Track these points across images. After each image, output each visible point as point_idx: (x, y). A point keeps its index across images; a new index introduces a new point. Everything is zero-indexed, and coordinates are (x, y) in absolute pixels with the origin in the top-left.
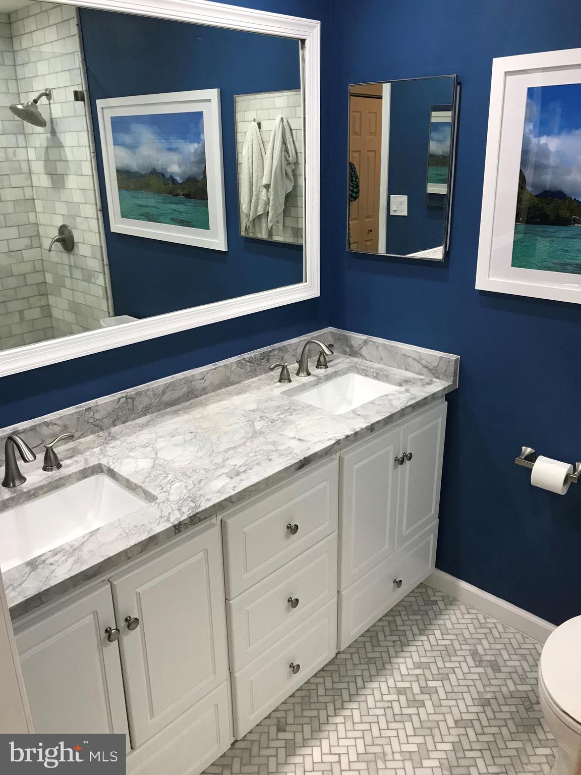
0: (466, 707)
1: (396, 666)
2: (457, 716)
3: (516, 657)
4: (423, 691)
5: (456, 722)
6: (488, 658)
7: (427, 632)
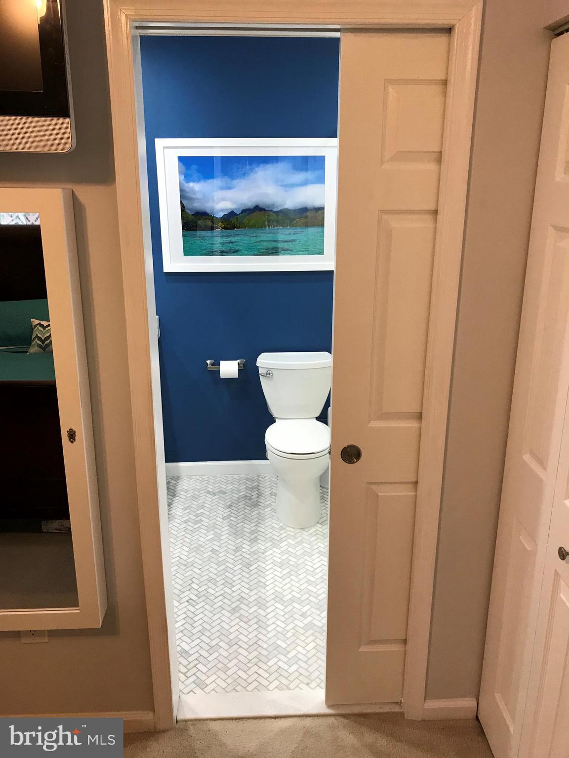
0: (222, 511)
1: (174, 514)
2: (222, 517)
3: (229, 485)
4: (197, 516)
5: (223, 518)
6: (217, 491)
7: (177, 495)
